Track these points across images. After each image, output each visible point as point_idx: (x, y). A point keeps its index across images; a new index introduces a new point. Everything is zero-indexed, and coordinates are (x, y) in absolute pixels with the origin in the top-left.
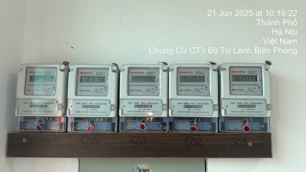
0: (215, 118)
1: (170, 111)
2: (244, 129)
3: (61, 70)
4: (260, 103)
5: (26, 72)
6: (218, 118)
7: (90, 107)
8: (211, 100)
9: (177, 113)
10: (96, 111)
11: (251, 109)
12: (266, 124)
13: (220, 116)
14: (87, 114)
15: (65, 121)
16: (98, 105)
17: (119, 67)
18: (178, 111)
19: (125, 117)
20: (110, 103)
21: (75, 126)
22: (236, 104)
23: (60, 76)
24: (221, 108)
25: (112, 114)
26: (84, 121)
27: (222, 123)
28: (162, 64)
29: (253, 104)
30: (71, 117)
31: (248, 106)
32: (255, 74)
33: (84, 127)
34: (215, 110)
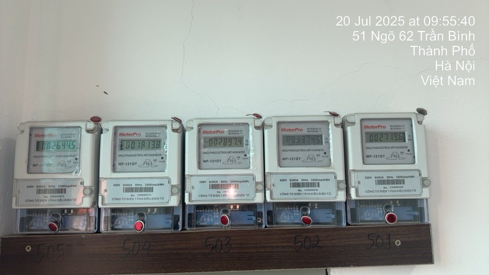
0: (340, 202)
1: (268, 192)
2: (388, 219)
3: (88, 131)
4: (412, 177)
5: (30, 135)
6: (346, 203)
7: (137, 190)
8: (333, 173)
9: (280, 197)
10: (146, 197)
11: (397, 187)
12: (421, 210)
13: (349, 198)
14: (132, 201)
15: (96, 215)
16: (150, 186)
17: (184, 123)
18: (281, 193)
19: (195, 205)
20: (169, 182)
21: (113, 223)
22: (373, 180)
23: (87, 141)
24: (350, 186)
25: (174, 202)
26: (127, 214)
27: (352, 210)
28: (253, 116)
29: (401, 179)
30: (105, 208)
31: (393, 182)
32: (402, 130)
33: (128, 223)
34: (340, 189)
